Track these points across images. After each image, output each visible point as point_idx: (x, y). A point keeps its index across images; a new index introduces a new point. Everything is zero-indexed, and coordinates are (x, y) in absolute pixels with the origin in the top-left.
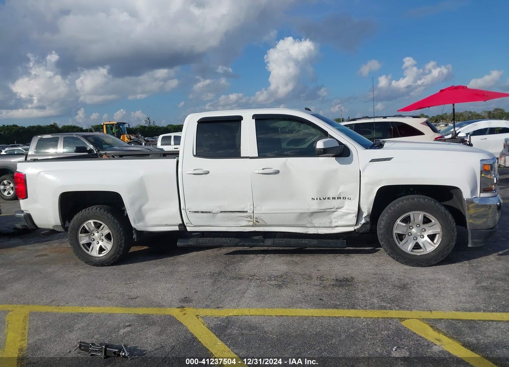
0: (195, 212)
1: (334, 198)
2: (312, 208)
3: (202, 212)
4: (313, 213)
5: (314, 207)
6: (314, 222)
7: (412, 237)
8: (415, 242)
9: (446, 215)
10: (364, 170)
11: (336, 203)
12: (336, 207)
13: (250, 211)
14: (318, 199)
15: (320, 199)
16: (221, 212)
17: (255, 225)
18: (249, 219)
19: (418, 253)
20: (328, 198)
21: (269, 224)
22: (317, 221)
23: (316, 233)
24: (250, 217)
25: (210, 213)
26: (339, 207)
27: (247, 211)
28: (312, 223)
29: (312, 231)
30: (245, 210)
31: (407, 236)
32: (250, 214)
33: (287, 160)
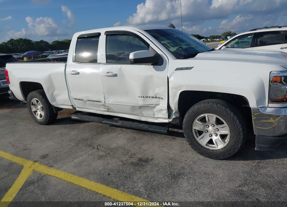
0: (75, 99)
1: (153, 97)
2: (139, 103)
3: (79, 99)
4: (141, 107)
5: (141, 103)
6: (143, 113)
7: (208, 134)
8: (210, 138)
9: (234, 120)
10: (171, 76)
11: (154, 101)
12: (155, 104)
13: (103, 102)
14: (142, 97)
15: (143, 97)
16: (88, 100)
17: (108, 111)
18: (104, 107)
19: (211, 147)
20: (149, 97)
21: (116, 111)
22: (145, 112)
23: (146, 121)
24: (103, 105)
25: (82, 100)
26: (156, 104)
27: (101, 102)
28: (142, 114)
29: (143, 119)
30: (100, 101)
31: (204, 133)
32: (103, 104)
33: (122, 67)
